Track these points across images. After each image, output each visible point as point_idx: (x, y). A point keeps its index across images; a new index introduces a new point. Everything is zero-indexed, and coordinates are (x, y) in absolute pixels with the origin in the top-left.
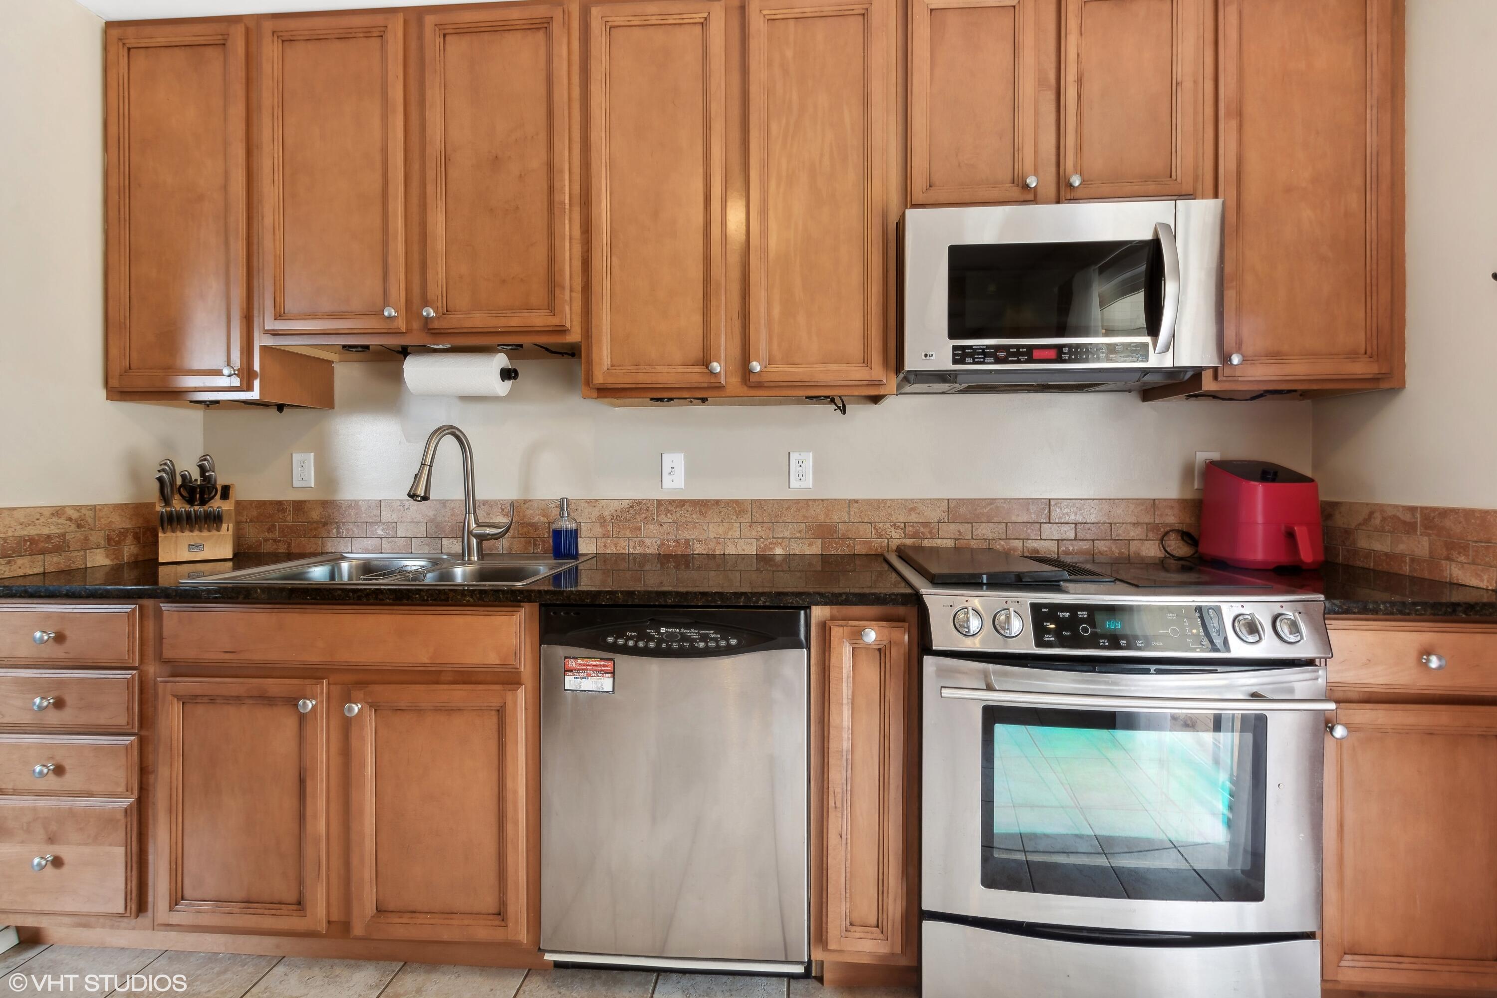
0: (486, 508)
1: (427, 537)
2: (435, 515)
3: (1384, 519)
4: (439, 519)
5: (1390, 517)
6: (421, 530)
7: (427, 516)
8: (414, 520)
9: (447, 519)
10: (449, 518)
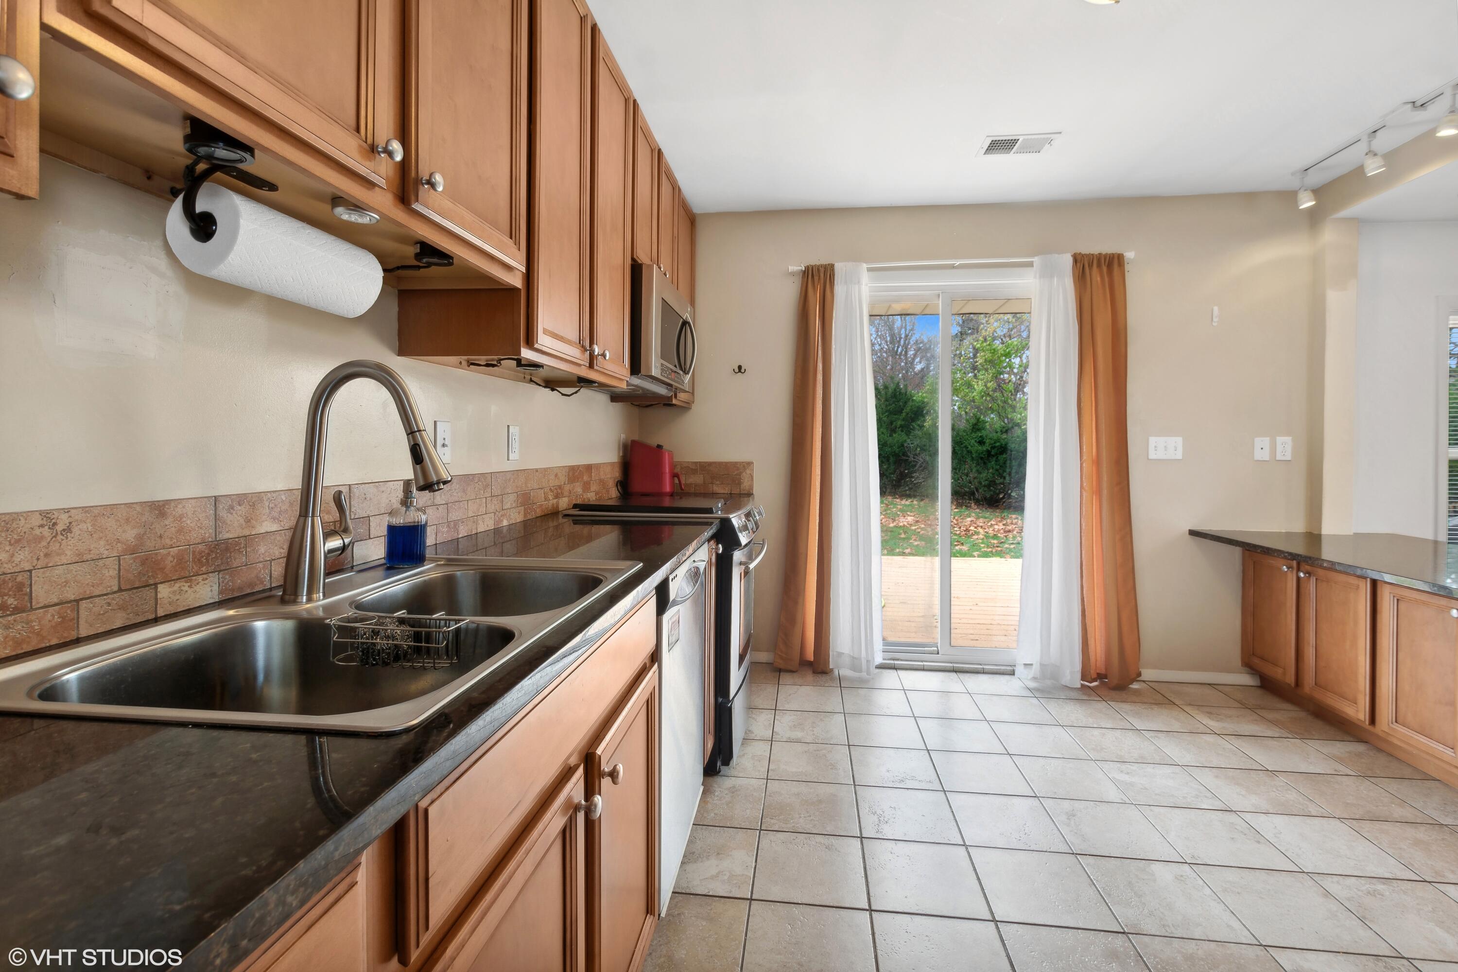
0: (241, 510)
1: (120, 590)
2: (140, 537)
3: (682, 468)
4: (150, 544)
5: (685, 467)
6: (109, 577)
7: (118, 541)
8: (88, 557)
9: (168, 542)
10: (171, 538)
